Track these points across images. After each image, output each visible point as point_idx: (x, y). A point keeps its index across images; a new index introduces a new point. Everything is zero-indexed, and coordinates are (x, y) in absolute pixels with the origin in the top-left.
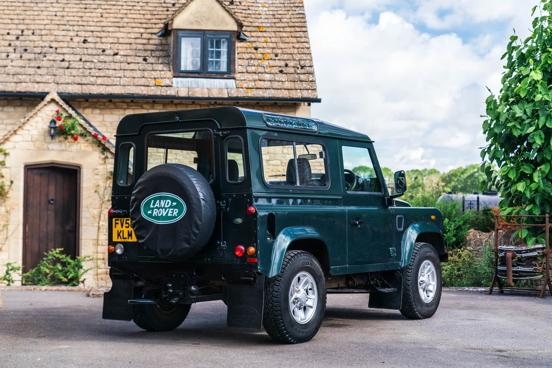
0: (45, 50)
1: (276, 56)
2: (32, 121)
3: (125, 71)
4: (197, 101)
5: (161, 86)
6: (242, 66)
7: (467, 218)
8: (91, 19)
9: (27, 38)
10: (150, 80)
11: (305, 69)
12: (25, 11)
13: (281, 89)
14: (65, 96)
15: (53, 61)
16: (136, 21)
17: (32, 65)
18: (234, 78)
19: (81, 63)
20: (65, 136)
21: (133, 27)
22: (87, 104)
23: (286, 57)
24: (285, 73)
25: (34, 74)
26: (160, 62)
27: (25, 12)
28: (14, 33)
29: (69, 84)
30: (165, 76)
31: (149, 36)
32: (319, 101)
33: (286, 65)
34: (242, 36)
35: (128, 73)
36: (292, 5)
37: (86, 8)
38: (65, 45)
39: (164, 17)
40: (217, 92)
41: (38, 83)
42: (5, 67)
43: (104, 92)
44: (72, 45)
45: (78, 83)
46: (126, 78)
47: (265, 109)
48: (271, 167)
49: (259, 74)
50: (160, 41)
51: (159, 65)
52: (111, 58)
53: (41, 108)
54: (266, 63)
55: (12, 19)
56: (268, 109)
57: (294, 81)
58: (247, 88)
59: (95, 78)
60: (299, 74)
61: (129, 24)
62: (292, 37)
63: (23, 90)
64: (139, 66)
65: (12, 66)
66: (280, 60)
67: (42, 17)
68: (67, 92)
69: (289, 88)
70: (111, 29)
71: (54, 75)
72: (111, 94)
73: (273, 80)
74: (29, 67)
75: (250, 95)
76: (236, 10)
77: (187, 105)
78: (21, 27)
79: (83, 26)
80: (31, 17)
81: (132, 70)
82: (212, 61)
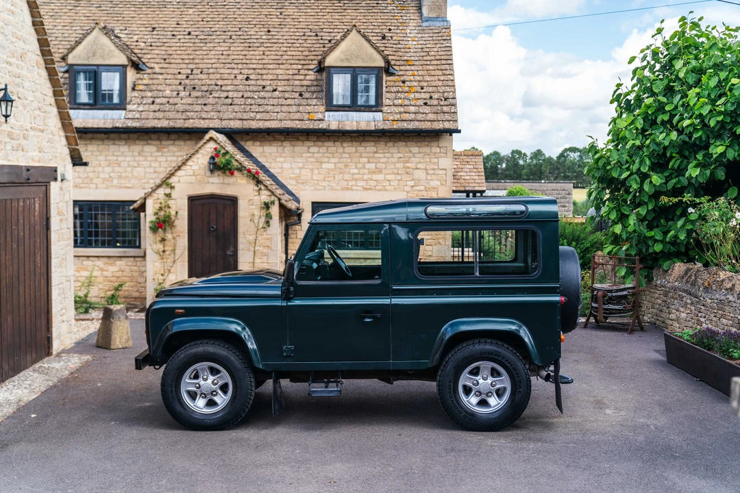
0: (211, 88)
1: (422, 89)
2: (194, 158)
3: (283, 107)
4: (346, 134)
5: (314, 120)
6: (389, 99)
7: (596, 240)
8: (253, 57)
9: (196, 77)
10: (304, 114)
11: (449, 101)
13: (424, 121)
15: (218, 98)
16: (294, 57)
17: (199, 102)
18: (381, 111)
19: (243, 99)
20: (222, 171)
21: (291, 64)
22: (248, 137)
23: (431, 89)
24: (429, 105)
25: (200, 111)
26: (314, 97)
27: (195, 52)
28: (184, 73)
29: (231, 120)
30: (318, 111)
31: (306, 72)
32: (459, 131)
33: (431, 98)
34: (391, 71)
35: (285, 109)
36: (440, 38)
37: (250, 47)
38: (230, 82)
39: (321, 53)
40: (365, 125)
41: (204, 119)
42: (175, 104)
43: (262, 127)
44: (236, 82)
45: (239, 118)
46: (282, 113)
47: (411, 139)
48: (416, 192)
49: (405, 107)
50: (315, 77)
51: (313, 100)
52: (270, 94)
53: (202, 146)
54: (412, 96)
55: (183, 59)
56: (413, 139)
57: (437, 113)
58: (393, 121)
59: (255, 113)
60: (442, 106)
61: (288, 61)
62: (438, 70)
63: (190, 127)
64: (295, 102)
65: (182, 104)
66: (425, 92)
67: (210, 57)
68: (229, 127)
69: (432, 119)
70: (271, 66)
71: (219, 112)
72: (269, 129)
73: (418, 112)
74: (196, 104)
75: (395, 127)
76: (387, 45)
77: (339, 136)
78: (191, 66)
79: (247, 64)
80: (200, 57)
81: (289, 105)
82: (362, 96)
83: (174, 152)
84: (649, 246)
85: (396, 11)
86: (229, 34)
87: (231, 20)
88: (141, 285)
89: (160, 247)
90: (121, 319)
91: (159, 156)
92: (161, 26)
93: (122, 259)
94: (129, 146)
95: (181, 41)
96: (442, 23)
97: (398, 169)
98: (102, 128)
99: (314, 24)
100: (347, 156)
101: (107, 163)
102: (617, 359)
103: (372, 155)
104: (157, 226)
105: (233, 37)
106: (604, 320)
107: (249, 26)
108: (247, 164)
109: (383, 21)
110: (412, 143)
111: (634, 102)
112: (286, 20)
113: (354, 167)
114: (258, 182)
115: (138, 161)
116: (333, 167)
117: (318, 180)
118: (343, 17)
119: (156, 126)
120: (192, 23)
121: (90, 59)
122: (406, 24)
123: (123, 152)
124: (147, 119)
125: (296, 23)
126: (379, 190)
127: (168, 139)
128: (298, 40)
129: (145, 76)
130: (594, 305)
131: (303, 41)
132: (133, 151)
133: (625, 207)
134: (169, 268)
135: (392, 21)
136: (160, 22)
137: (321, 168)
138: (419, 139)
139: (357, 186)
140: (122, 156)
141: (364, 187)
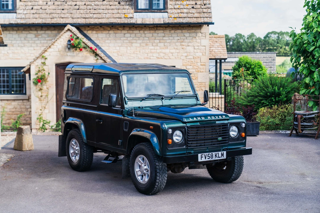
2: (58, 41)
3: (109, 10)
4: (146, 26)
5: (128, 18)
6: (171, 5)
7: (294, 86)
10: (121, 14)
11: (206, 6)
13: (192, 18)
14: (77, 25)
15: (71, 5)
17: (60, 8)
18: (167, 12)
19: (85, 6)
20: (75, 49)
22: (89, 29)
24: (195, 8)
25: (60, 13)
26: (127, 4)
29: (79, 18)
30: (130, 12)
32: (213, 24)
33: (196, 4)
35: (110, 11)
40: (158, 21)
41: (63, 18)
42: (45, 9)
43: (97, 22)
45: (83, 17)
46: (109, 14)
47: (184, 28)
48: (188, 60)
49: (181, 9)
51: (127, 6)
52: (101, 3)
53: (63, 34)
54: (185, 3)
56: (186, 28)
57: (200, 13)
58: (174, 18)
59: (93, 14)
60: (203, 8)
63: (55, 22)
64: (116, 7)
65: (49, 9)
66: (192, 1)
68: (78, 23)
69: (197, 17)
71: (71, 14)
72: (101, 23)
73: (189, 12)
74: (58, 9)
75: (175, 21)
77: (142, 27)
81: (112, 9)
82: (155, 3)
83: (45, 38)
88: (27, 116)
89: (40, 94)
90: (28, 134)
91: (36, 40)
93: (16, 101)
94: (19, 34)
97: (177, 46)
100: (147, 39)
102: (310, 152)
103: (162, 38)
104: (37, 81)
106: (301, 132)
108: (90, 44)
110: (185, 31)
111: (317, 6)
113: (151, 45)
114: (97, 55)
115: (24, 43)
116: (139, 46)
117: (130, 53)
119: (35, 23)
123: (15, 38)
124: (29, 18)
126: (166, 59)
127: (42, 30)
130: (295, 123)
132: (21, 38)
133: (312, 67)
134: (45, 106)
137: (132, 46)
138: (189, 28)
139: (153, 56)
140: (14, 40)
141: (157, 57)
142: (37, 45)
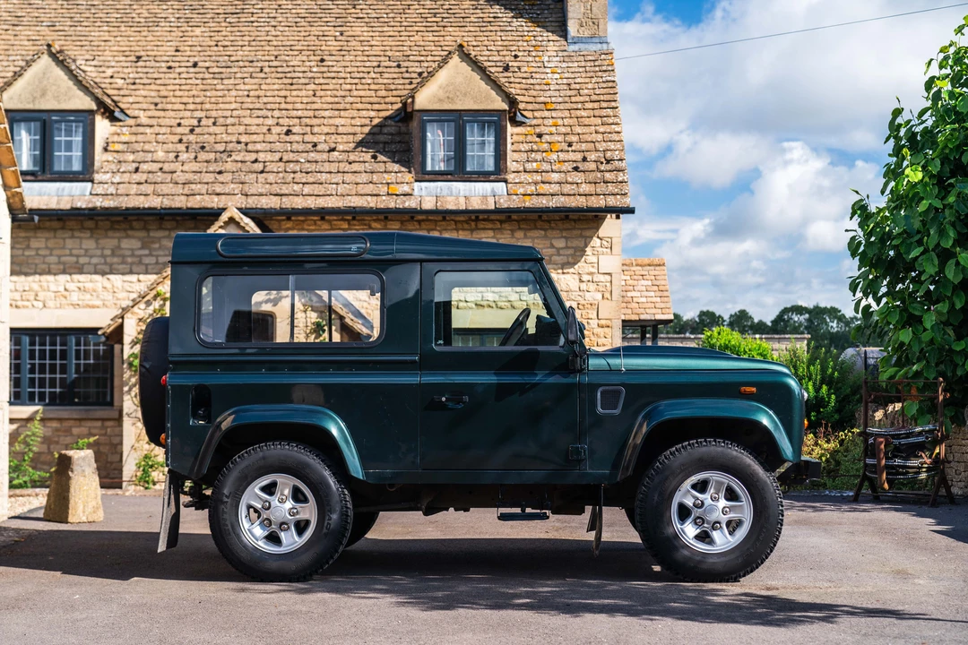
0: (230, 147)
1: (570, 145)
3: (346, 174)
4: (449, 216)
5: (397, 195)
6: (517, 161)
8: (299, 100)
9: (206, 130)
10: (380, 186)
11: (612, 164)
12: (205, 91)
13: (574, 195)
14: (256, 213)
15: (242, 162)
16: (364, 100)
17: (211, 169)
18: (506, 181)
19: (281, 164)
21: (359, 110)
22: (289, 224)
23: (584, 146)
24: (581, 171)
25: (212, 183)
26: (396, 160)
27: (205, 93)
28: (187, 124)
29: (262, 195)
30: (403, 180)
31: (382, 121)
33: (585, 159)
34: (519, 118)
35: (348, 177)
36: (597, 69)
37: (292, 84)
38: (260, 138)
39: (406, 92)
40: (479, 202)
41: (218, 194)
42: (172, 173)
43: (312, 206)
44: (269, 138)
45: (275, 193)
46: (345, 185)
47: (553, 225)
49: (543, 174)
50: (398, 128)
51: (394, 164)
52: (325, 156)
54: (554, 156)
55: (185, 104)
56: (556, 225)
57: (595, 183)
58: (524, 195)
59: (301, 185)
60: (603, 171)
61: (354, 105)
62: (594, 116)
63: (196, 206)
64: (365, 167)
65: (182, 171)
67: (228, 99)
68: (259, 206)
69: (586, 193)
70: (327, 114)
71: (242, 183)
72: (323, 208)
73: (564, 181)
74: (206, 172)
75: (527, 205)
76: (512, 80)
77: (436, 221)
78: (198, 114)
79: (287, 110)
80: (213, 100)
81: (356, 172)
82: (473, 156)
84: (956, 366)
85: (526, 29)
86: (259, 64)
87: (263, 43)
90: (86, 473)
91: (145, 255)
92: (149, 53)
93: (83, 423)
94: (98, 239)
95: (183, 76)
96: (599, 45)
98: (54, 210)
99: (395, 48)
101: (62, 267)
105: (266, 70)
107: (291, 53)
109: (505, 43)
110: (555, 232)
112: (349, 44)
115: (111, 265)
118: (441, 39)
119: (141, 206)
120: (199, 49)
121: (37, 102)
122: (541, 49)
123: (86, 250)
124: (127, 195)
125: (366, 48)
126: (501, 308)
127: (160, 228)
128: (369, 73)
129: (124, 129)
130: (869, 461)
131: (378, 75)
132: (103, 249)
135: (520, 43)
136: (149, 48)
138: (567, 225)
139: (466, 301)
140: (85, 255)
141: (478, 303)
142: (147, 269)
